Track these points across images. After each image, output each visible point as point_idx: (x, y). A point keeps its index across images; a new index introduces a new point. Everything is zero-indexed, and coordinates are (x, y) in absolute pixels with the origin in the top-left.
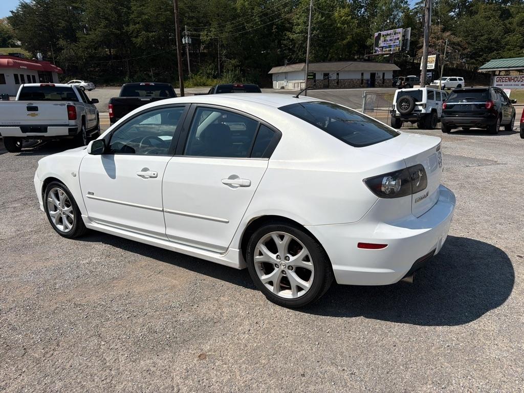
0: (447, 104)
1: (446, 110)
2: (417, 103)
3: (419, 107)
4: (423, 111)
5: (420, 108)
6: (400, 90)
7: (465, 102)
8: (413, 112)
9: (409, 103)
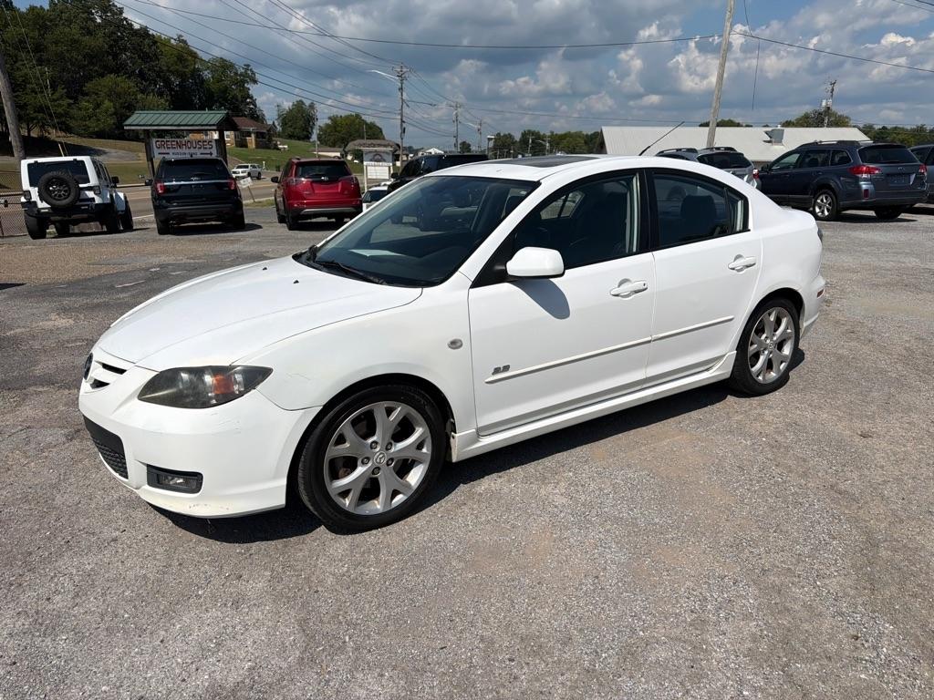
0: (166, 184)
1: (167, 195)
2: (81, 186)
3: (87, 192)
4: (98, 200)
5: (90, 194)
6: (32, 161)
7: (195, 181)
8: (78, 203)
9: (68, 186)
